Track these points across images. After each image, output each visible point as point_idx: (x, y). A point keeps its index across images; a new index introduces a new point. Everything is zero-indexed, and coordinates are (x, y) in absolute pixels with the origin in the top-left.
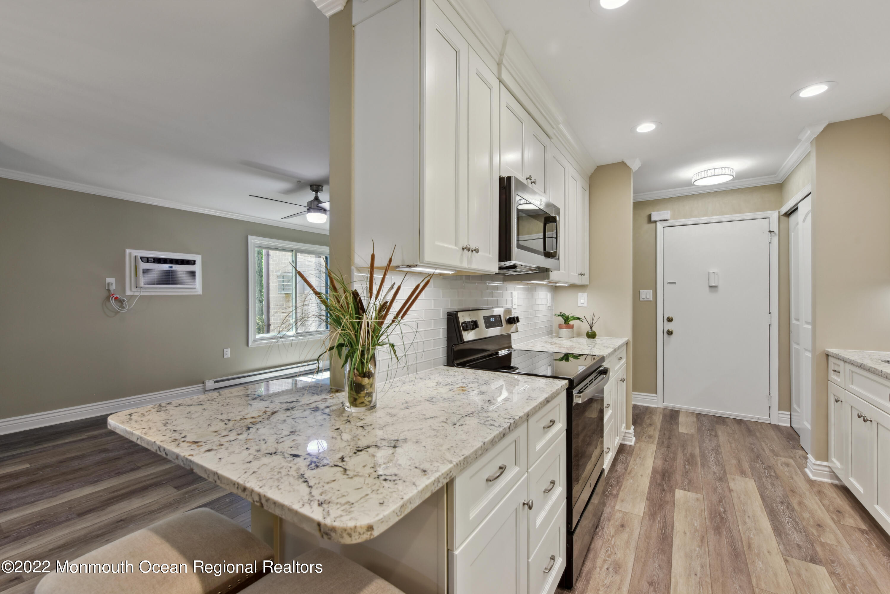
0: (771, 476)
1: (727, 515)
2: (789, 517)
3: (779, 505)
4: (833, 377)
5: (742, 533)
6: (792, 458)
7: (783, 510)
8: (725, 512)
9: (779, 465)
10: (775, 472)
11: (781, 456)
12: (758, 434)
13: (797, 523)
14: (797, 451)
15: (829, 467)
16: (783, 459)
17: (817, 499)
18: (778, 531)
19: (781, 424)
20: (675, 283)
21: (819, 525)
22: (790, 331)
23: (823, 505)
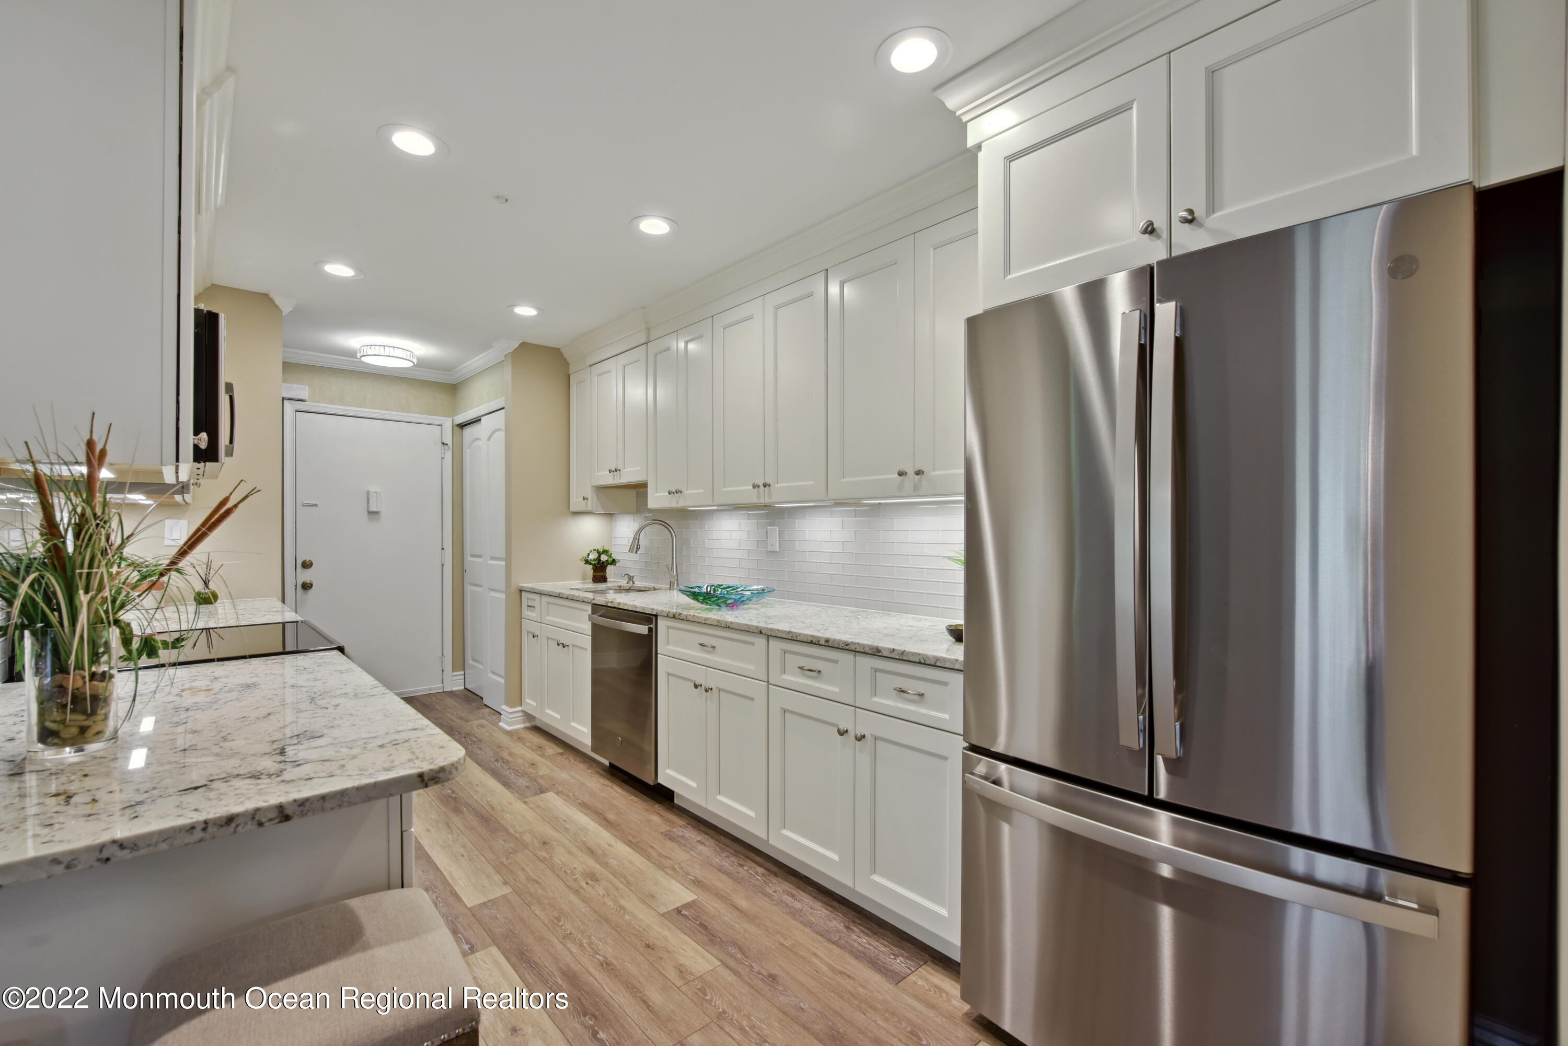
0: (474, 741)
1: (457, 794)
2: (509, 769)
3: (496, 763)
4: (526, 613)
5: (479, 801)
6: (482, 718)
7: (501, 765)
8: (453, 792)
9: (475, 729)
10: (476, 737)
11: (472, 721)
12: (437, 707)
13: (517, 771)
14: (482, 710)
15: (523, 711)
16: (476, 722)
17: (520, 744)
18: (506, 784)
19: (455, 689)
20: (315, 505)
21: (533, 764)
22: (463, 571)
23: (527, 747)
